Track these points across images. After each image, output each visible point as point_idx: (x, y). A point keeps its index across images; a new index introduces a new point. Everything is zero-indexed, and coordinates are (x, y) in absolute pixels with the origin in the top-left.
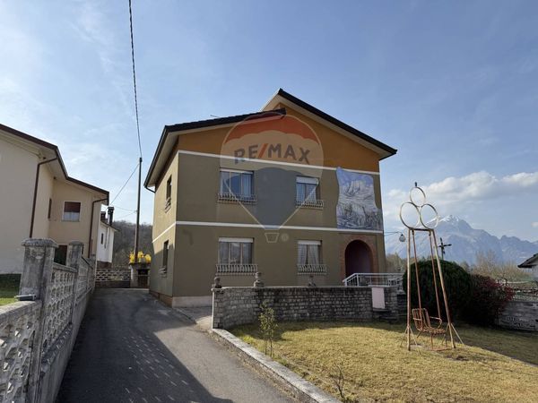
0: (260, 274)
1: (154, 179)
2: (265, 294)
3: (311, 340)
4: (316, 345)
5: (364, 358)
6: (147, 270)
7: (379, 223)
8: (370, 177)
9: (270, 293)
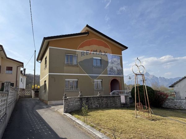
0: (81, 92)
1: (40, 58)
2: (83, 99)
3: (101, 115)
4: (103, 118)
5: (121, 122)
6: (39, 91)
7: (122, 73)
8: (119, 57)
9: (85, 99)
